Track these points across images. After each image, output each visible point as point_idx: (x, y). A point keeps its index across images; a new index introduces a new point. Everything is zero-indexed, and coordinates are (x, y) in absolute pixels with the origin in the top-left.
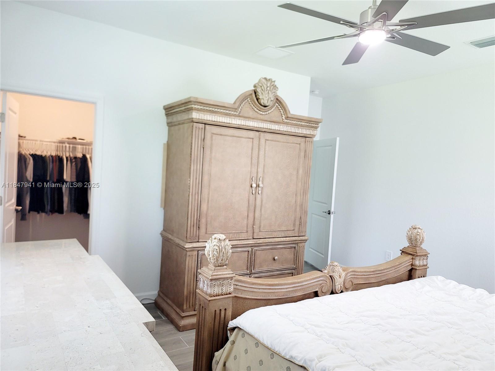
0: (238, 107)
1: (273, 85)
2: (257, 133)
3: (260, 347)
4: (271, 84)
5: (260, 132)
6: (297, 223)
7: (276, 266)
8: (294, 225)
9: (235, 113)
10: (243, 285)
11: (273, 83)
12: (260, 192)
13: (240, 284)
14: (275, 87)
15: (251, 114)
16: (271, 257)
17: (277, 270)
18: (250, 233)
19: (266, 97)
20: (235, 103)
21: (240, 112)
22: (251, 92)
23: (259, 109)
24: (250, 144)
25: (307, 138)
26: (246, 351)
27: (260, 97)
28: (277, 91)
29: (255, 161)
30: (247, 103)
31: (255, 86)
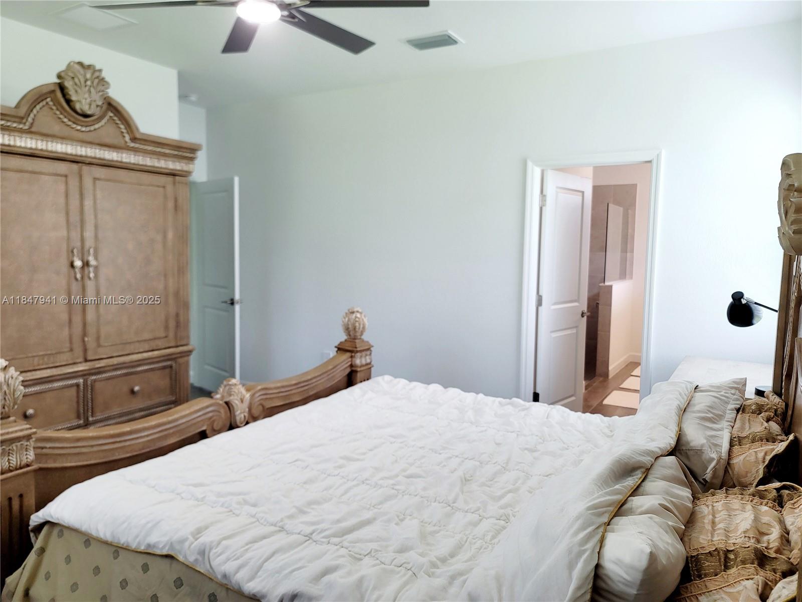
0: (25, 114)
1: (98, 77)
2: (75, 167)
3: (94, 545)
4: (93, 74)
5: (80, 164)
6: (172, 324)
7: (137, 403)
8: (167, 328)
9: (21, 126)
10: (57, 445)
11: (97, 74)
12: (92, 275)
13: (48, 445)
14: (102, 81)
15: (57, 128)
16: (126, 389)
17: (141, 410)
18: (78, 351)
19: (86, 99)
20: (18, 106)
21: (32, 124)
22: (52, 88)
23: (73, 119)
24: (62, 188)
25: (177, 177)
26: (68, 560)
27: (74, 98)
28: (108, 88)
29: (75, 218)
30: (45, 108)
31: (59, 76)
